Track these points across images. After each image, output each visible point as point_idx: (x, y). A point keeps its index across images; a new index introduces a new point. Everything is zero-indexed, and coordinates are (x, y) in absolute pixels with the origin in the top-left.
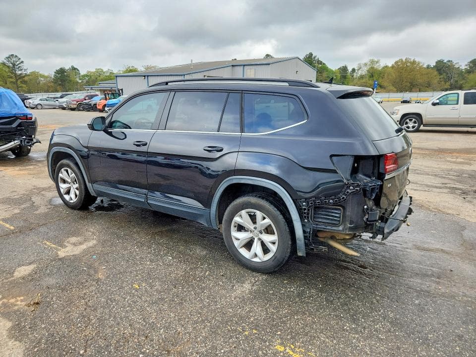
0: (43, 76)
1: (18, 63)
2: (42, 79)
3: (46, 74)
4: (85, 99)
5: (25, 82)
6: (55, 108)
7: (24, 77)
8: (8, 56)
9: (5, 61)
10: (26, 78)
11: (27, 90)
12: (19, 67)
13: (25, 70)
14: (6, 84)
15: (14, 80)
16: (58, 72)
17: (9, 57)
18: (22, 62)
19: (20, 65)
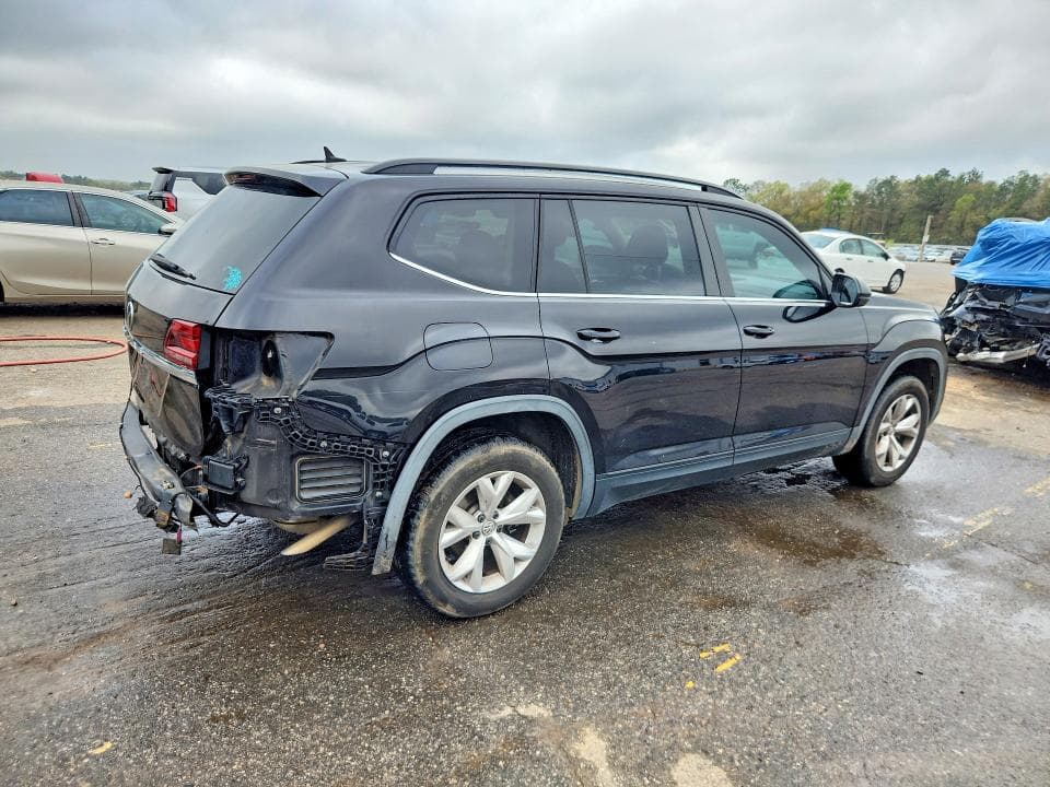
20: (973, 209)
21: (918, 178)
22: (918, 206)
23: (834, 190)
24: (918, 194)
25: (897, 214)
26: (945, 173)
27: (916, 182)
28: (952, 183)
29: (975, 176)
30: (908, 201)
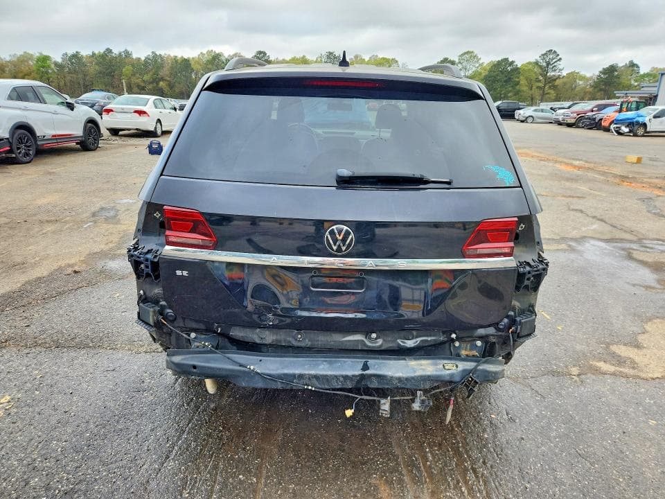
0: (583, 78)
1: (554, 61)
2: (581, 83)
3: (588, 75)
4: (592, 111)
5: (554, 87)
6: (551, 123)
7: (555, 80)
8: (544, 52)
9: (539, 59)
10: (557, 82)
11: (553, 98)
12: (555, 66)
13: (560, 70)
14: (531, 89)
15: (541, 85)
16: (605, 71)
17: (546, 54)
18: (560, 59)
19: (555, 64)
20: (133, 75)
21: (94, 54)
22: (100, 73)
23: (38, 60)
24: (96, 64)
25: (87, 78)
26: (109, 51)
27: (93, 56)
28: (116, 57)
29: (128, 54)
30: (93, 69)
